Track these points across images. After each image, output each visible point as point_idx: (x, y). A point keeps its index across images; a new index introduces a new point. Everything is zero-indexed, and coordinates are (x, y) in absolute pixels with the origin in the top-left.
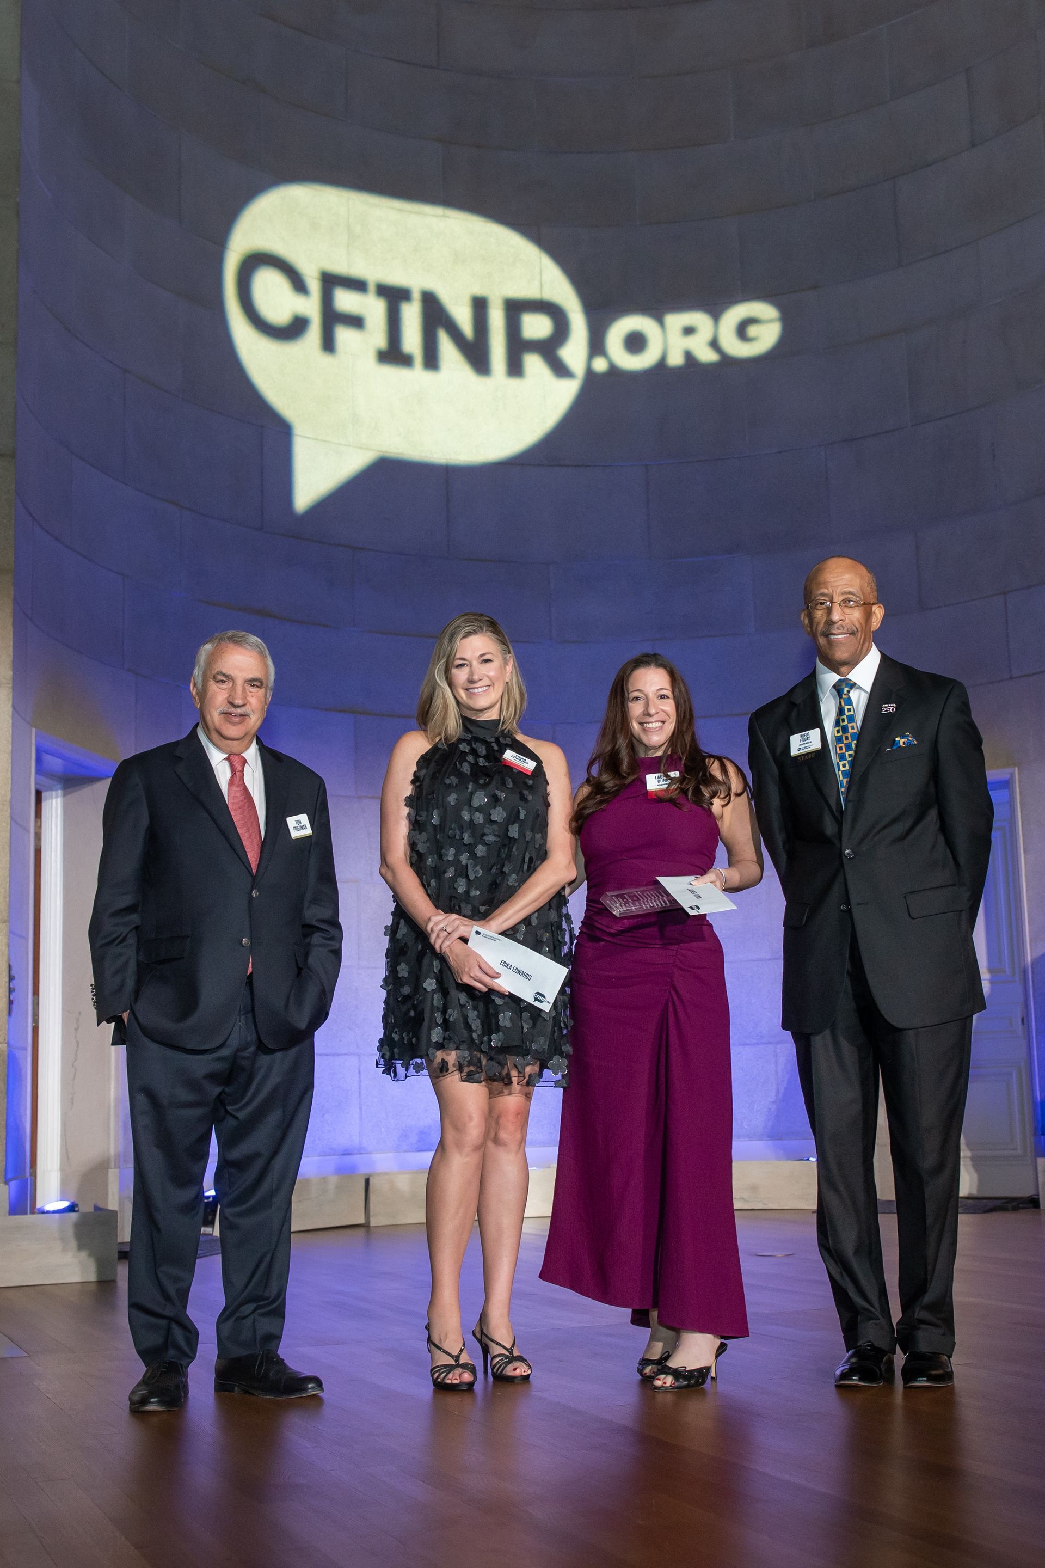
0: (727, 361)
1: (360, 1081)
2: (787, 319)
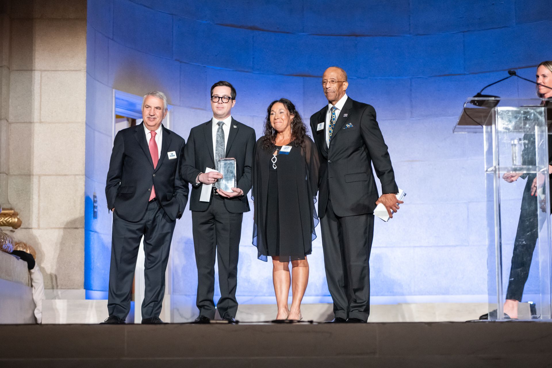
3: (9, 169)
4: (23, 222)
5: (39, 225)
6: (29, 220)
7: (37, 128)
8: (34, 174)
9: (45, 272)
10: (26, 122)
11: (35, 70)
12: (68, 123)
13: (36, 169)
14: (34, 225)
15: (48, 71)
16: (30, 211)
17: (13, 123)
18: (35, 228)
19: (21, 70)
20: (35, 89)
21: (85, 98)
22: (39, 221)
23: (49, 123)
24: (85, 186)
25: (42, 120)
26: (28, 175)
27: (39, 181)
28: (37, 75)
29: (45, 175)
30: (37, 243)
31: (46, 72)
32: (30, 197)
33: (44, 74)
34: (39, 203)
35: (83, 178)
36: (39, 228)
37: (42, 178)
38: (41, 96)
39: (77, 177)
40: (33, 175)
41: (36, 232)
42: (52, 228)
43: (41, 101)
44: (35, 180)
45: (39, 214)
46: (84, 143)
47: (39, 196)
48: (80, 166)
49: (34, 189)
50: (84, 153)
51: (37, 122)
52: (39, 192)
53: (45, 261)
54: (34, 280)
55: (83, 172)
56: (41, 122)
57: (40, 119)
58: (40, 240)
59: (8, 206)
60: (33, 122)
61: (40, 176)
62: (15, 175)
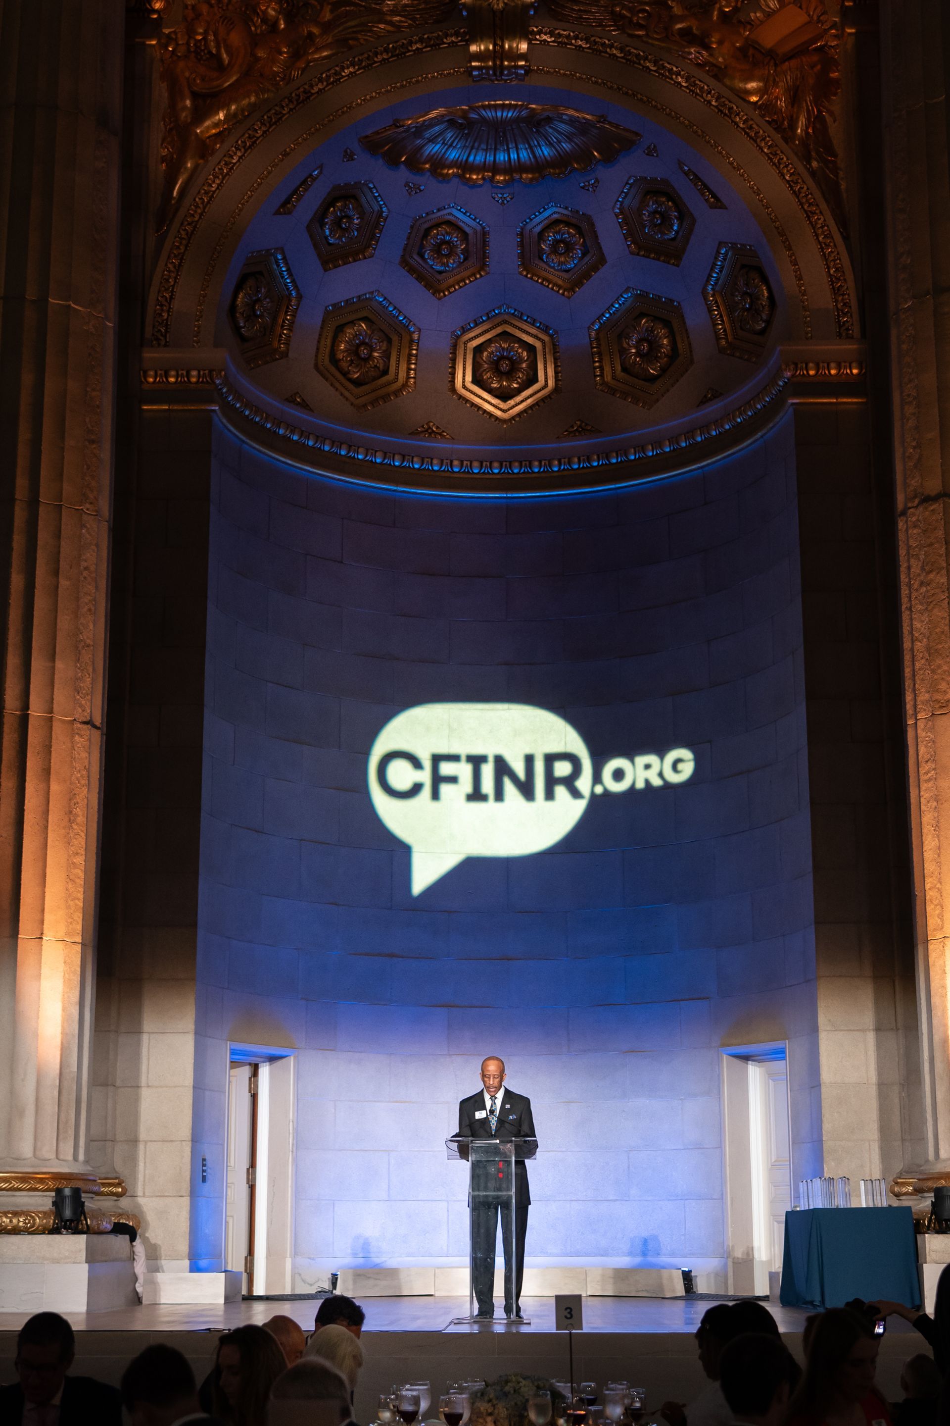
0: (667, 786)
1: (448, 1216)
2: (697, 760)
3: (115, 1135)
4: (128, 1190)
5: (144, 1193)
6: (135, 1187)
7: (145, 1093)
8: (141, 1139)
9: (150, 1242)
10: (134, 1087)
11: (143, 1033)
12: (175, 1087)
13: (143, 1135)
14: (140, 1192)
15: (156, 1033)
16: (135, 1179)
17: (120, 1087)
18: (140, 1197)
19: (128, 1033)
20: (143, 1051)
21: (193, 1061)
22: (144, 1189)
23: (157, 1087)
24: (192, 1152)
25: (150, 1084)
26: (134, 1141)
27: (145, 1148)
28: (145, 1037)
29: (151, 1141)
30: (142, 1212)
31: (154, 1035)
32: (136, 1164)
33: (152, 1036)
34: (145, 1170)
35: (190, 1144)
36: (144, 1196)
37: (149, 1144)
38: (149, 1058)
39: (184, 1143)
40: (139, 1141)
41: (141, 1200)
42: (157, 1196)
43: (149, 1064)
44: (141, 1146)
45: (144, 1181)
46: (191, 1108)
47: (145, 1163)
48: (185, 1131)
49: (140, 1156)
50: (191, 1118)
51: (144, 1087)
52: (145, 1159)
53: (149, 1231)
54: (136, 1253)
55: (190, 1138)
56: (148, 1086)
57: (148, 1084)
58: (145, 1209)
59: (114, 1175)
60: (141, 1087)
61: (146, 1142)
62: (121, 1141)
